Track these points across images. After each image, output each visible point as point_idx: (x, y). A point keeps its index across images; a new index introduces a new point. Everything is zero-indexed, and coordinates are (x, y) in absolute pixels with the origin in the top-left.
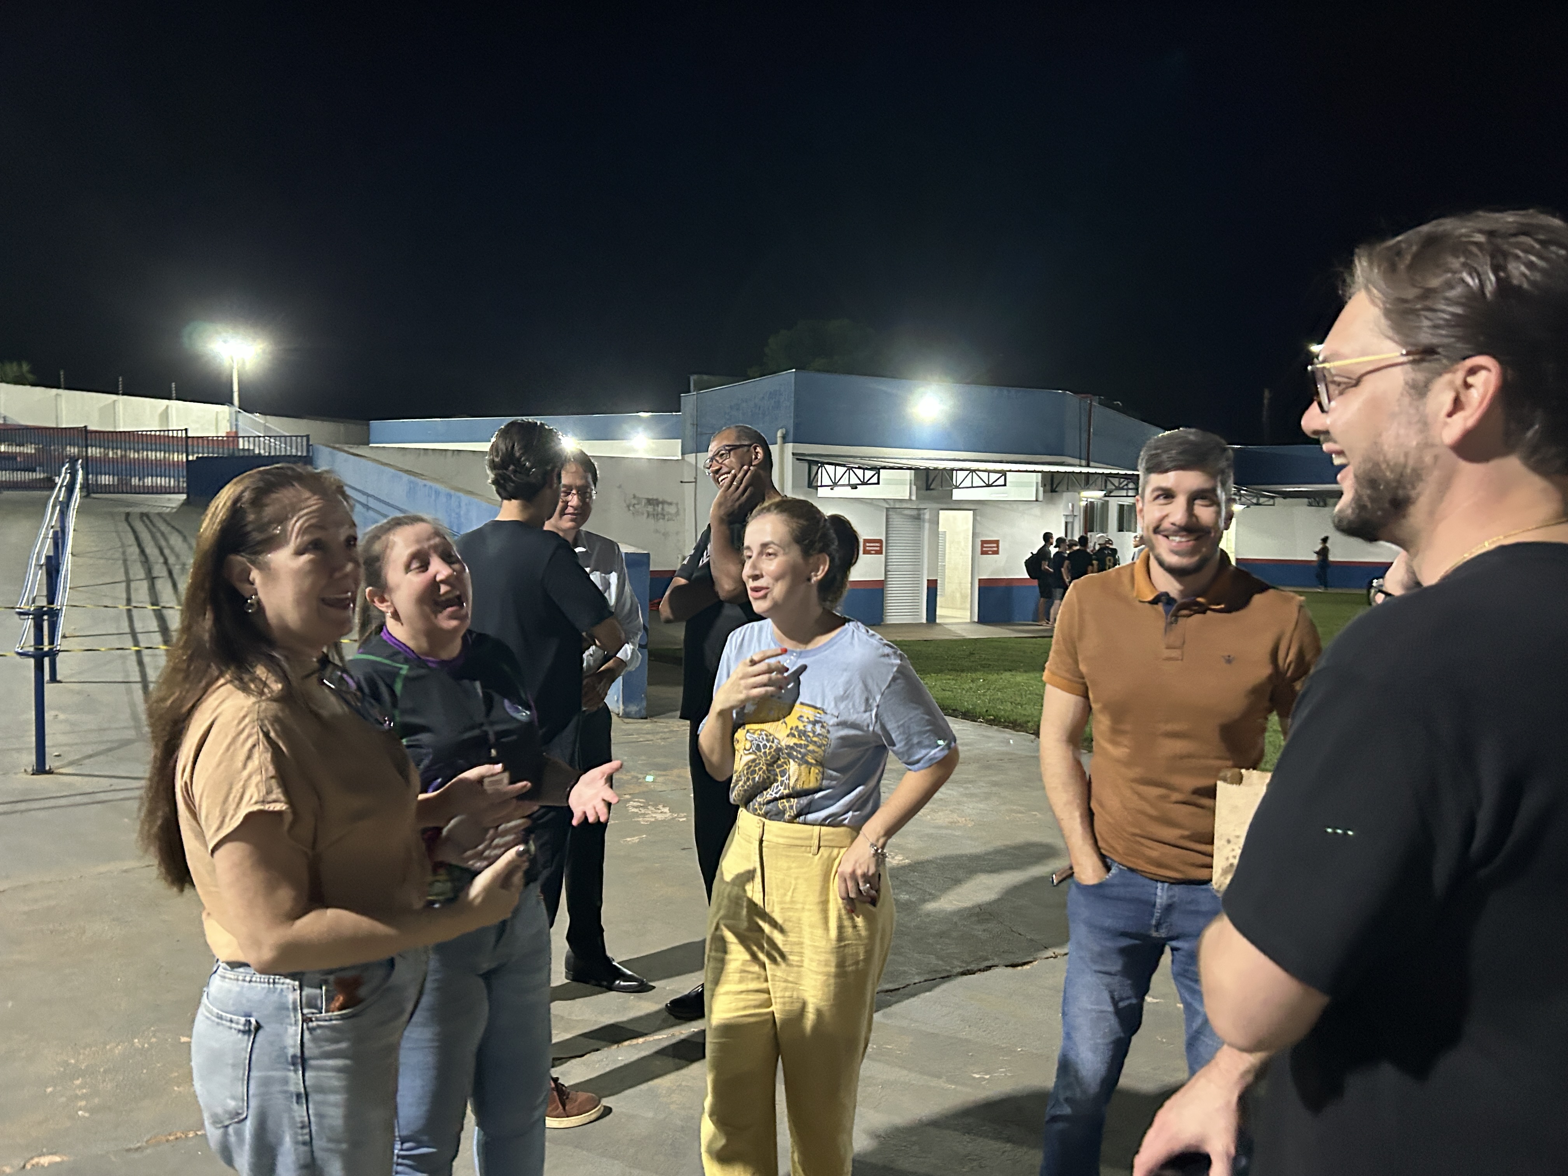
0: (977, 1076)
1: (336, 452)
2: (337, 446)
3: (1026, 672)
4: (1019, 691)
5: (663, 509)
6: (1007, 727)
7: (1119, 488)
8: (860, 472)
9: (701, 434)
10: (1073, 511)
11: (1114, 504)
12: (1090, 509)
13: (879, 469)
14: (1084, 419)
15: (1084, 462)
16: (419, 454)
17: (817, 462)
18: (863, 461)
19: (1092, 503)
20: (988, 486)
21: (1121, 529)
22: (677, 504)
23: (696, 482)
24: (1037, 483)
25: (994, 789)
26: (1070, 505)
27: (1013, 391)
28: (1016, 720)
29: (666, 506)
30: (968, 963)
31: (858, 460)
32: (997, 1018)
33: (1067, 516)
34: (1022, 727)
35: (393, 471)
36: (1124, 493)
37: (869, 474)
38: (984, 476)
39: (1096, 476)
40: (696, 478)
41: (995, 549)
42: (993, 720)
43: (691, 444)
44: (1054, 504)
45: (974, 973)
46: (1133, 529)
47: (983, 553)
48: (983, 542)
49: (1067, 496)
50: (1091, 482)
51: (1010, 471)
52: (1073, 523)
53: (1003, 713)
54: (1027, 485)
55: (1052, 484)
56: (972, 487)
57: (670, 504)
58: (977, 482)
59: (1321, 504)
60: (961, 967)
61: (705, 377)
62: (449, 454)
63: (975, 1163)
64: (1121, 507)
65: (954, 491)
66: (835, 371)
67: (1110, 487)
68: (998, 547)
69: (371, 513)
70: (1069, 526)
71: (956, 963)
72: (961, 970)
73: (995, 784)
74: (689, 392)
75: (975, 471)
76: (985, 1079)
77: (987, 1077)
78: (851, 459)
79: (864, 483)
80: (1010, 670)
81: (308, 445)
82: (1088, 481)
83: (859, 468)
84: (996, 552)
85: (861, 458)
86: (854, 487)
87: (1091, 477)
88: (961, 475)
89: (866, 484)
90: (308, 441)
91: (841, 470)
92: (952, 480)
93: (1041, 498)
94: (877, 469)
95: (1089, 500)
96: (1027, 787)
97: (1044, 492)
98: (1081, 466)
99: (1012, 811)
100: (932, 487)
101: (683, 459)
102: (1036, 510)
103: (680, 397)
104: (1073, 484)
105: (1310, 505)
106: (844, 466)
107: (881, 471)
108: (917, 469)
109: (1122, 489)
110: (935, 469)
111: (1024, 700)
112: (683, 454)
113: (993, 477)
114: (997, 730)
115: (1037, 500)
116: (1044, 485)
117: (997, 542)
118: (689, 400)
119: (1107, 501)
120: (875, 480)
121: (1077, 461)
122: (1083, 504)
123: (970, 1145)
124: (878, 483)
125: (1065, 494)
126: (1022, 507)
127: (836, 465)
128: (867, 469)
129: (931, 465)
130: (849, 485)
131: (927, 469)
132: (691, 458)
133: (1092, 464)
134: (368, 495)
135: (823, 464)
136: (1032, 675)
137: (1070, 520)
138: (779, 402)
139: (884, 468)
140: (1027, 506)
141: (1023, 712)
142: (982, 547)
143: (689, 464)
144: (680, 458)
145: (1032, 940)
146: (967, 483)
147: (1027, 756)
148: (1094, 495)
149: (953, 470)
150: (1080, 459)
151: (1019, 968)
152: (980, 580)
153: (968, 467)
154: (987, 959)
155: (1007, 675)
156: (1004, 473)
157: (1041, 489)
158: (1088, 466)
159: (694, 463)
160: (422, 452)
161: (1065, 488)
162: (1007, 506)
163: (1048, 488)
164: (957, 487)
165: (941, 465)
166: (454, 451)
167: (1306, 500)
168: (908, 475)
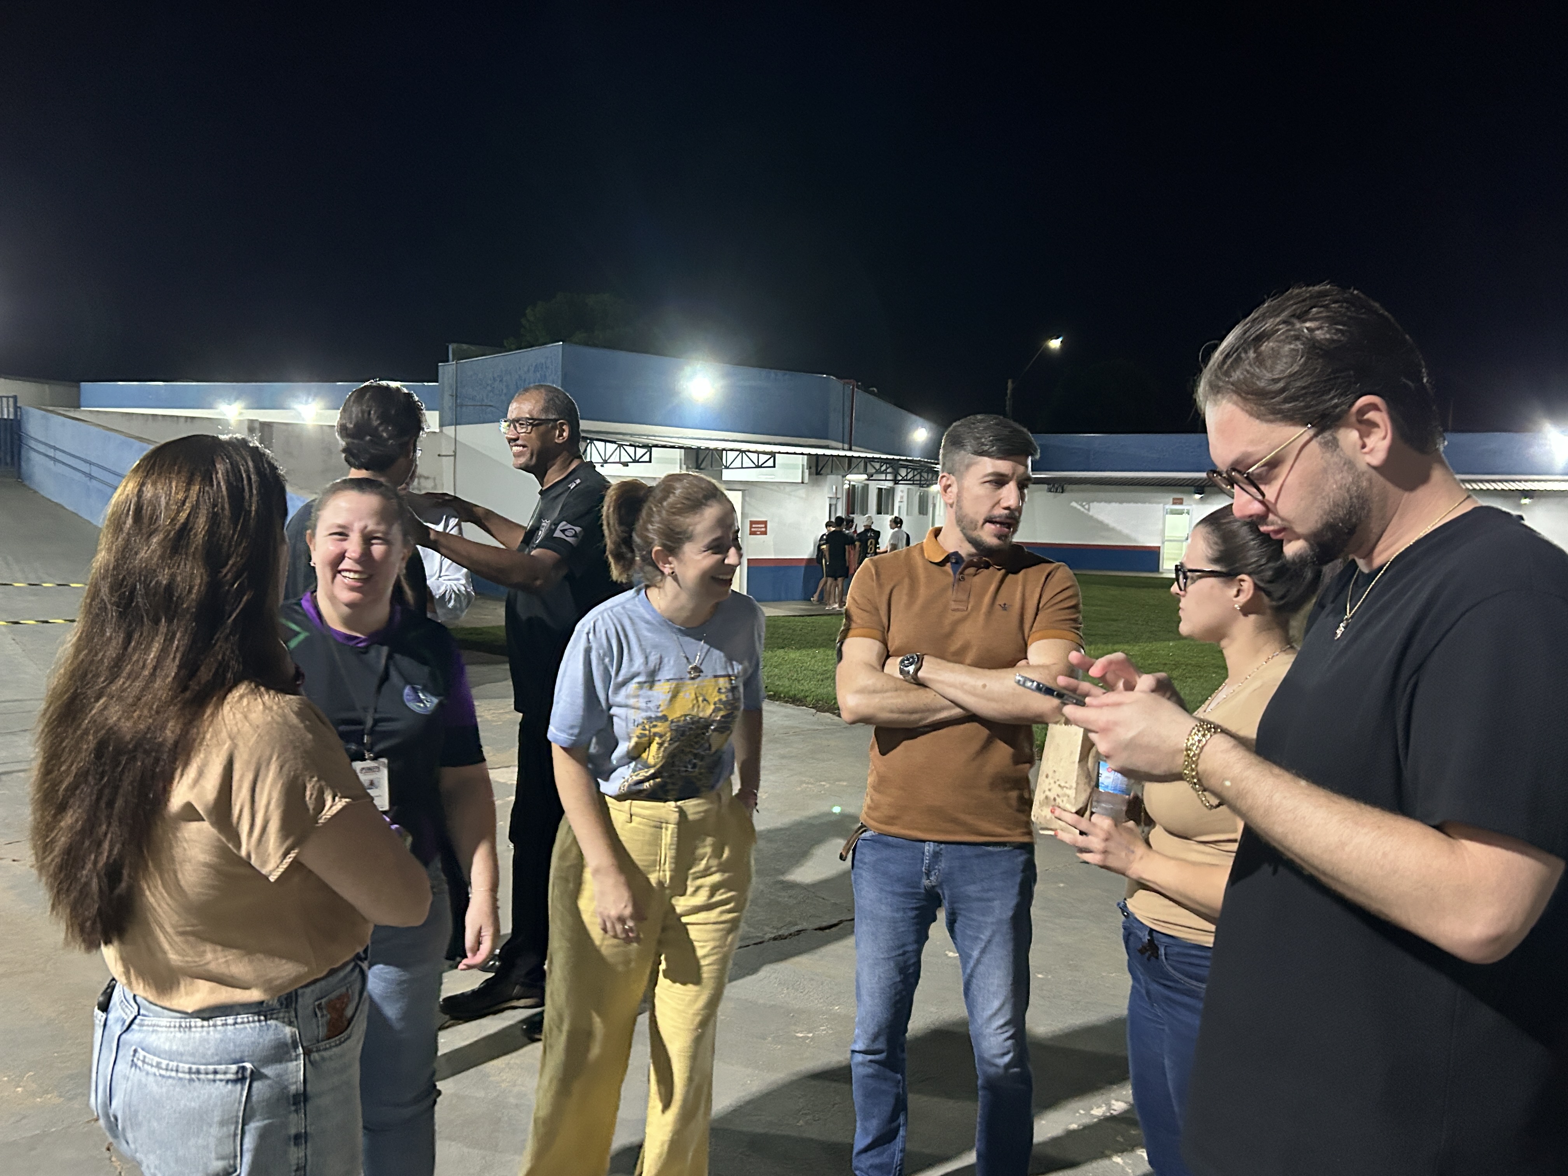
0: (801, 1035)
1: (50, 415)
2: (50, 408)
3: (798, 649)
4: (795, 667)
5: (419, 483)
6: (787, 702)
7: (878, 472)
8: (631, 450)
9: (462, 406)
10: (836, 493)
11: (873, 487)
12: (852, 492)
13: (651, 447)
14: (848, 404)
15: (846, 446)
16: (147, 420)
17: (587, 438)
18: (632, 439)
19: (854, 486)
20: (758, 467)
21: (879, 512)
22: (434, 479)
23: (455, 456)
24: (803, 465)
25: (784, 761)
26: (834, 487)
27: (780, 373)
28: (795, 695)
29: (422, 480)
30: (778, 929)
31: (628, 438)
32: (813, 980)
33: (831, 498)
34: (801, 702)
35: (123, 437)
36: (883, 477)
37: (640, 451)
38: (754, 456)
39: (859, 460)
40: (455, 452)
41: (763, 529)
42: (774, 695)
43: (449, 415)
44: (819, 486)
45: (786, 938)
46: (890, 511)
47: (752, 533)
48: (752, 523)
49: (831, 478)
50: (853, 466)
51: (779, 453)
52: (836, 505)
53: (781, 689)
54: (794, 467)
55: (817, 466)
56: (742, 468)
57: (427, 478)
58: (747, 463)
59: (1060, 490)
60: (772, 933)
61: (465, 346)
62: (182, 420)
63: (808, 1117)
64: (880, 490)
65: (724, 471)
66: (595, 345)
67: (871, 470)
68: (766, 527)
69: (94, 482)
70: (833, 508)
71: (767, 929)
72: (773, 936)
73: (783, 757)
74: (447, 361)
75: (745, 452)
76: (808, 1038)
77: (811, 1035)
78: (620, 436)
79: (635, 461)
80: (783, 648)
81: (16, 408)
82: (850, 464)
83: (631, 445)
84: (765, 533)
85: (632, 435)
86: (626, 464)
87: (853, 460)
88: (731, 455)
89: (638, 462)
90: (15, 402)
91: (611, 447)
92: (722, 459)
93: (806, 480)
94: (649, 447)
95: (852, 483)
96: (813, 758)
97: (810, 474)
98: (843, 449)
99: (802, 782)
100: (702, 467)
101: (441, 431)
102: (802, 492)
103: (437, 366)
104: (837, 468)
105: (1050, 491)
106: (614, 442)
107: (653, 449)
108: (687, 449)
109: (882, 473)
110: (707, 449)
111: (801, 676)
112: (441, 425)
113: (763, 458)
114: (778, 705)
115: (803, 483)
116: (810, 468)
117: (765, 523)
118: (447, 370)
119: (868, 485)
120: (646, 458)
121: (840, 445)
122: (846, 486)
123: (801, 1100)
124: (650, 461)
125: (829, 477)
126: (788, 489)
127: (605, 441)
128: (639, 447)
129: (703, 444)
130: (620, 463)
131: (699, 448)
132: (449, 430)
133: (853, 448)
134: (91, 463)
135: (592, 440)
136: (804, 652)
137: (834, 502)
138: (545, 376)
139: (656, 446)
140: (793, 487)
141: (801, 688)
142: (751, 527)
143: (449, 437)
144: (437, 430)
145: (835, 904)
146: (737, 463)
147: (809, 730)
148: (857, 478)
149: (724, 449)
150: (843, 442)
151: (827, 931)
152: (748, 560)
153: (739, 448)
154: (796, 924)
155: (780, 652)
156: (773, 455)
157: (807, 472)
158: (850, 449)
159: (453, 436)
160: (150, 418)
161: (829, 471)
162: (774, 488)
163: (813, 469)
164: (727, 468)
165: (712, 445)
166: (187, 417)
167: (1046, 486)
168: (678, 454)
